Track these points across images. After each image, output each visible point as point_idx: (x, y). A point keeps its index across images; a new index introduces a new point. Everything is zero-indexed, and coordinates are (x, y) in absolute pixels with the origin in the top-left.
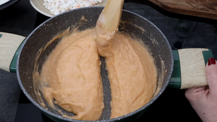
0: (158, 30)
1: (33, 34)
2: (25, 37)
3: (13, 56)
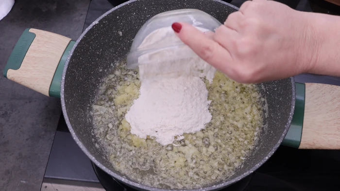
1: (84, 37)
2: (70, 39)
3: (54, 72)
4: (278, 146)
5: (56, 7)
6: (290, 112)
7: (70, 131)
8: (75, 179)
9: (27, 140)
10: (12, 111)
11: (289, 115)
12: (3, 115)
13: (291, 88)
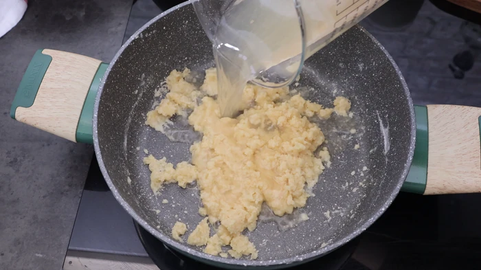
0: (388, 60)
1: (120, 58)
2: (101, 62)
3: (81, 108)
4: (397, 192)
5: (84, 13)
6: (409, 146)
7: (111, 188)
8: (112, 252)
9: (44, 197)
10: (24, 157)
11: (409, 150)
12: (11, 162)
13: (409, 113)
